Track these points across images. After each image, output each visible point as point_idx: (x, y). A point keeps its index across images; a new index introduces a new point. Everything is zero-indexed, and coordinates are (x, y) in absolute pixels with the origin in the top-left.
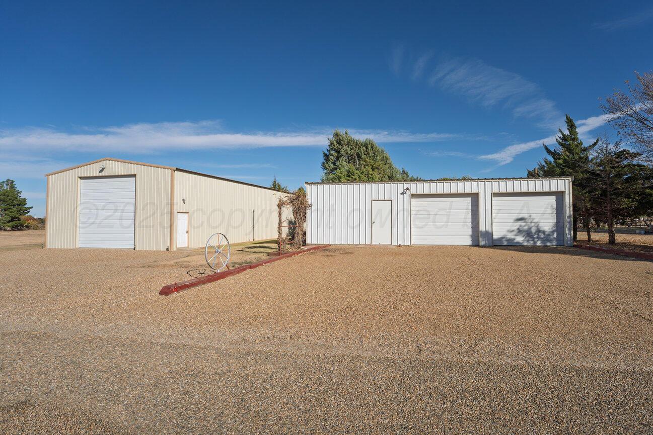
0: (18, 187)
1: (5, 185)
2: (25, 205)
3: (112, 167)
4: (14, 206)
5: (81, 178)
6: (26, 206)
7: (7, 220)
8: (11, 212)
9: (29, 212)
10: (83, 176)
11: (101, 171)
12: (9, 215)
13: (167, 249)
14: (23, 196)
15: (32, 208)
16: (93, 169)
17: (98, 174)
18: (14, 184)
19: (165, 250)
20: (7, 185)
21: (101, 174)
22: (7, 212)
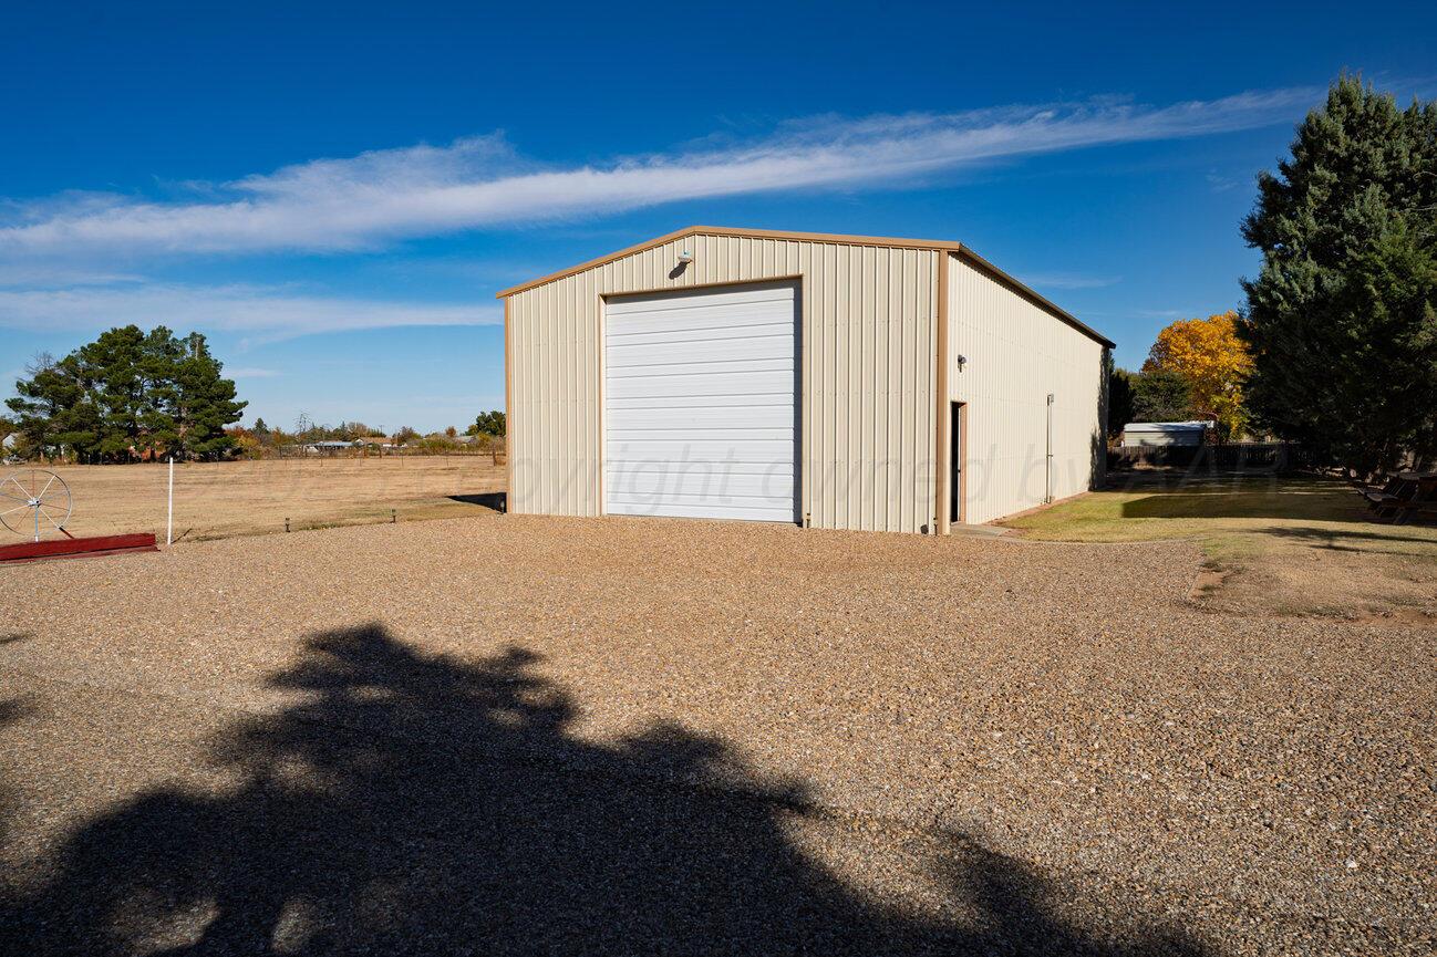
0: (215, 354)
1: (188, 348)
2: (232, 397)
3: (714, 255)
4: (211, 399)
5: (606, 298)
6: (235, 401)
7: (201, 435)
8: (208, 415)
9: (241, 414)
10: (617, 290)
11: (675, 274)
12: (204, 424)
13: (925, 529)
14: (224, 375)
15: (246, 404)
16: (649, 267)
17: (668, 284)
18: (204, 344)
19: (918, 531)
20: (193, 347)
21: (677, 283)
22: (198, 415)
